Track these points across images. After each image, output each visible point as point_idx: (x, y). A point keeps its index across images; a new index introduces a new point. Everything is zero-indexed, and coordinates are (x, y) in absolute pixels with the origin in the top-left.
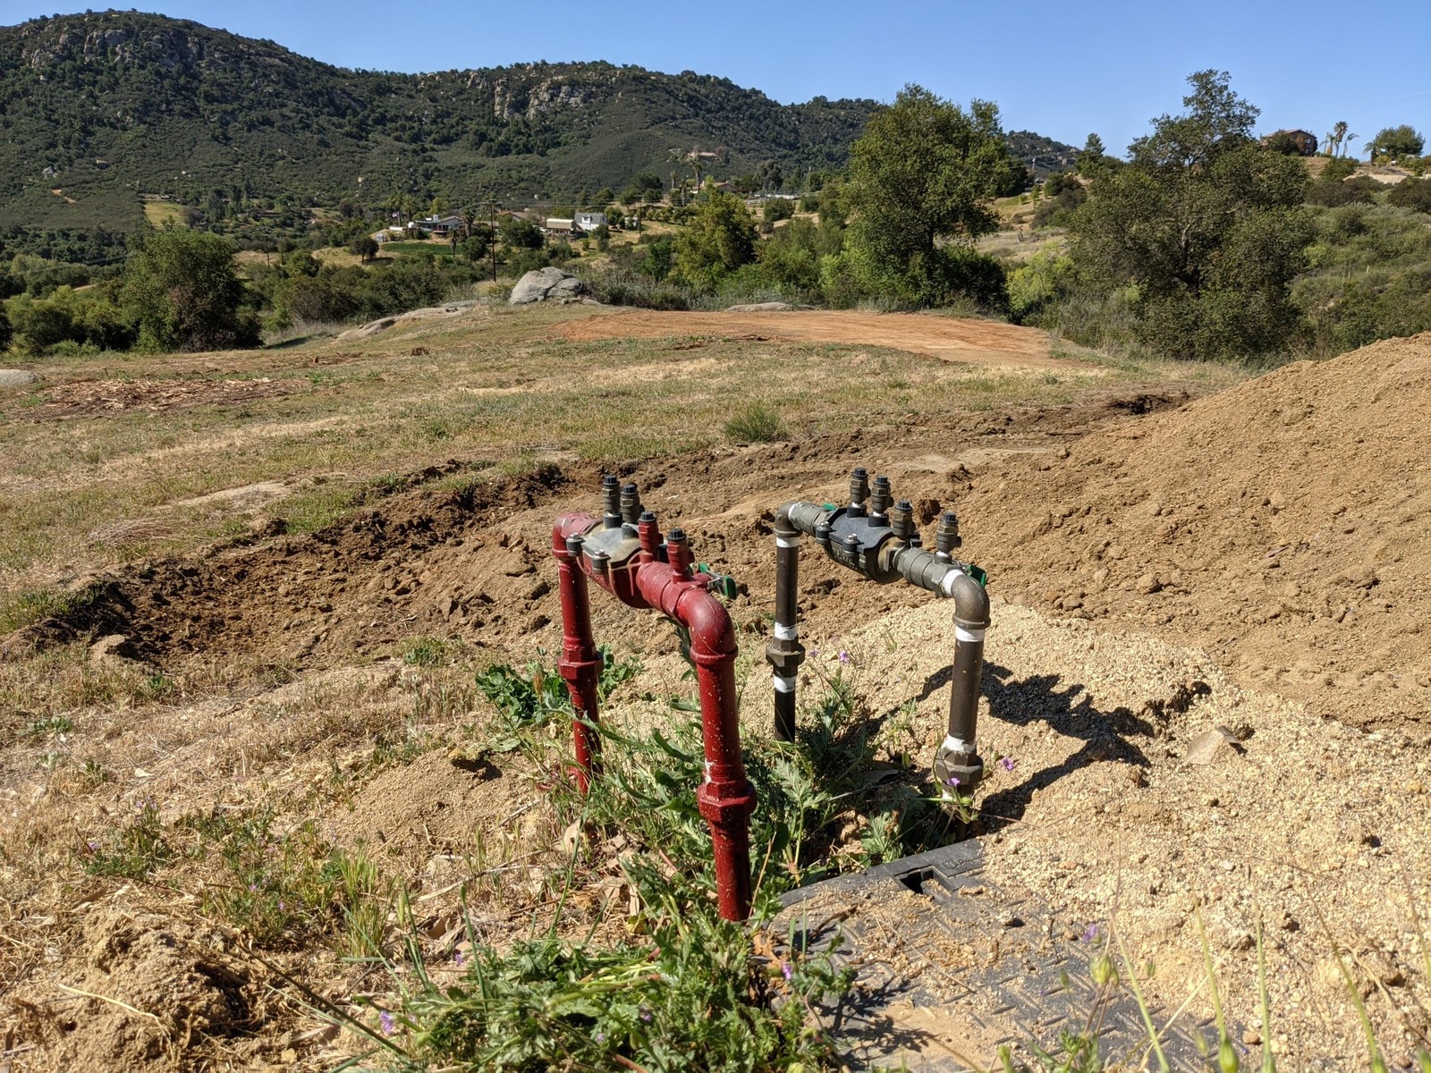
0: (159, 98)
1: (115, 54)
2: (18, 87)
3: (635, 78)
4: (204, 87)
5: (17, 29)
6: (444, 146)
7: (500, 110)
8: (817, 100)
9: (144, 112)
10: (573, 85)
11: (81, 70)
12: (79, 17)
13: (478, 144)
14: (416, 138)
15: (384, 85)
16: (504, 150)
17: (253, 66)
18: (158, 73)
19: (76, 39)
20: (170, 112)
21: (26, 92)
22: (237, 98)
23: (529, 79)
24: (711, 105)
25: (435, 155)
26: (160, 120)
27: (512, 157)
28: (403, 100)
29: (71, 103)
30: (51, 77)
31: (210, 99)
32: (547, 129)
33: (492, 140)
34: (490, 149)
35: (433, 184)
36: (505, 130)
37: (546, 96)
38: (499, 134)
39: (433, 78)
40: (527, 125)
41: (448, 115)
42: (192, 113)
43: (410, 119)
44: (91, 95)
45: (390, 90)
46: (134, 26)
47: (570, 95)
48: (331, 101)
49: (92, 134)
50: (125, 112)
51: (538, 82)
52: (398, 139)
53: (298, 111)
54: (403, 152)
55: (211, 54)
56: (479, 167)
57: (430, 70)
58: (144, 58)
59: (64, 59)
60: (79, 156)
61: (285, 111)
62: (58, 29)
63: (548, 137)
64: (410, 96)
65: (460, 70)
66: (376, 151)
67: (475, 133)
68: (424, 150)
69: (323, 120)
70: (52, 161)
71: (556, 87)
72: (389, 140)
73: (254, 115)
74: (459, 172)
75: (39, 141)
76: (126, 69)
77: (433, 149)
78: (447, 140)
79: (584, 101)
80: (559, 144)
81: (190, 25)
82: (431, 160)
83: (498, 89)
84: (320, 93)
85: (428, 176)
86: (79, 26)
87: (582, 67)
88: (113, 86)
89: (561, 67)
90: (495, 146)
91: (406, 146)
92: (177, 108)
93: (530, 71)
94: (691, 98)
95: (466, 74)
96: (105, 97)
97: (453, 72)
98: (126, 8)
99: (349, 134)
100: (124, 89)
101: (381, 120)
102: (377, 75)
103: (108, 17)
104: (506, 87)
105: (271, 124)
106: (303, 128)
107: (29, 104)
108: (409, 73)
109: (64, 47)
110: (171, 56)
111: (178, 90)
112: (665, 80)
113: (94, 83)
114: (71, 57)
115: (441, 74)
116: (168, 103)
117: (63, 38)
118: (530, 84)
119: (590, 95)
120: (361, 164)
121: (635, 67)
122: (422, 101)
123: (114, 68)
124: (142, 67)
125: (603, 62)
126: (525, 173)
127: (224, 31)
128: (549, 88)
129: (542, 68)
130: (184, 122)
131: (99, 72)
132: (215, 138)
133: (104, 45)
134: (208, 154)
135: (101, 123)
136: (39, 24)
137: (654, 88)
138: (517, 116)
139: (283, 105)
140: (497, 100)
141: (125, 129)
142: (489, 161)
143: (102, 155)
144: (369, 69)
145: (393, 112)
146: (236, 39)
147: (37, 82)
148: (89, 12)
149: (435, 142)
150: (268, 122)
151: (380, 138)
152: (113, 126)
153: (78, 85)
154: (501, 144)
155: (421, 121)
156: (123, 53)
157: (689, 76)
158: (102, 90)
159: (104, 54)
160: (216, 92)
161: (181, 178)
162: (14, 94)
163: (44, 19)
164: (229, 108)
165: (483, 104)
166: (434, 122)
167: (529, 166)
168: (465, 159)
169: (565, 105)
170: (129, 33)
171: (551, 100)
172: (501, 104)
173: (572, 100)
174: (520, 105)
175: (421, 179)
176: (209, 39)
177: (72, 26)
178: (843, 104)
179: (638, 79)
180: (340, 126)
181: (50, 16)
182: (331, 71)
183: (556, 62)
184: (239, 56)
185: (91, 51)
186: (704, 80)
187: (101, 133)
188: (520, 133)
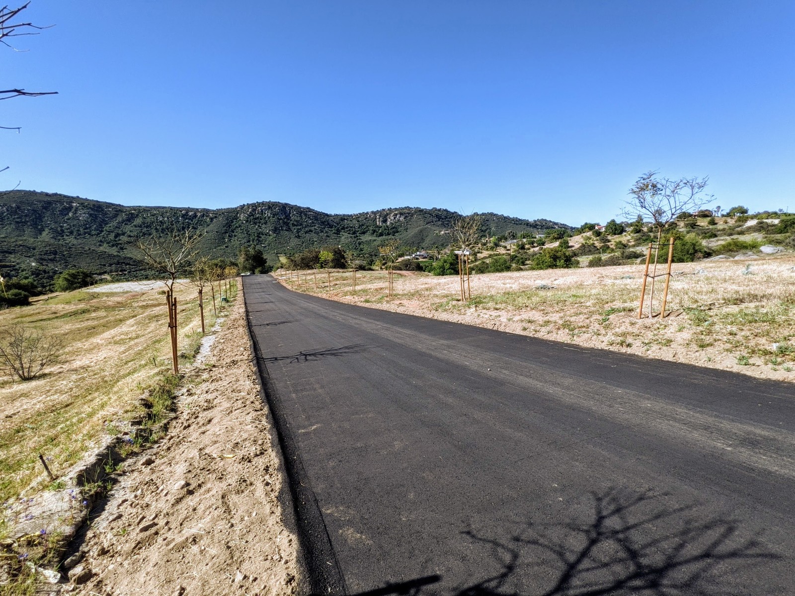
0: (278, 226)
1: (265, 214)
2: (237, 225)
3: (419, 211)
4: (291, 222)
5: (236, 208)
6: (363, 235)
7: (379, 223)
8: (475, 213)
9: (275, 230)
10: (401, 214)
11: (256, 219)
12: (255, 204)
13: (373, 233)
14: (354, 233)
15: (343, 218)
16: (381, 235)
17: (306, 215)
18: (278, 218)
19: (254, 210)
20: (282, 230)
21: (240, 226)
22: (301, 225)
23: (387, 213)
24: (443, 217)
26: (279, 232)
27: (384, 237)
28: (349, 222)
29: (253, 229)
30: (247, 221)
31: (294, 225)
32: (394, 228)
33: (377, 232)
35: (361, 246)
36: (381, 229)
37: (393, 218)
38: (379, 230)
39: (357, 215)
40: (387, 227)
41: (363, 225)
42: (289, 230)
43: (352, 227)
45: (345, 219)
46: (271, 206)
47: (400, 217)
48: (328, 223)
49: (261, 237)
50: (270, 231)
51: (390, 214)
52: (349, 233)
53: (319, 227)
54: (351, 237)
55: (293, 212)
56: (375, 240)
57: (356, 213)
58: (274, 215)
59: (250, 216)
60: (257, 244)
61: (316, 227)
62: (248, 208)
63: (394, 230)
64: (351, 221)
65: (365, 212)
66: (343, 238)
67: (372, 230)
68: (357, 236)
69: (326, 229)
71: (396, 215)
72: (346, 234)
73: (307, 229)
74: (369, 243)
75: (245, 240)
76: (269, 218)
77: (360, 236)
78: (364, 233)
79: (404, 218)
80: (398, 232)
81: (286, 204)
82: (360, 239)
83: (378, 217)
84: (325, 222)
85: (360, 244)
86: (254, 206)
87: (403, 209)
88: (266, 223)
89: (396, 209)
90: (378, 234)
91: (351, 235)
92: (284, 228)
93: (387, 211)
94: (437, 216)
95: (367, 213)
96: (264, 226)
97: (363, 213)
98: (268, 201)
99: (334, 233)
100: (269, 224)
101: (343, 228)
102: (340, 215)
103: (263, 203)
104: (380, 216)
105: (312, 231)
106: (321, 232)
107: (241, 229)
108: (350, 214)
109: (250, 213)
110: (282, 214)
111: (284, 223)
112: (428, 211)
113: (260, 223)
114: (253, 215)
115: (359, 214)
116: (282, 227)
117: (250, 210)
118: (387, 214)
119: (406, 217)
120: (339, 242)
121: (417, 208)
122: (355, 222)
123: (265, 218)
124: (273, 217)
125: (408, 207)
126: (389, 241)
127: (296, 205)
128: (393, 215)
129: (390, 210)
130: (287, 232)
131: (261, 219)
132: (296, 237)
133: (262, 211)
134: (294, 242)
135: (263, 234)
136: (242, 207)
137: (426, 213)
138: (384, 224)
139: (315, 226)
140: (378, 220)
141: (269, 235)
142: (377, 239)
143: (264, 244)
144: (338, 214)
145: (346, 226)
146: (300, 208)
147: (243, 223)
148: (257, 202)
149: (360, 234)
150: (311, 231)
151: (343, 234)
152: (266, 235)
153: (255, 223)
154: (380, 233)
155: (355, 228)
156: (268, 214)
157: (435, 209)
158: (262, 224)
159: (262, 214)
160: (295, 223)
161: (288, 249)
162: (236, 227)
163: (244, 205)
164: (299, 227)
165: (373, 222)
166: (359, 228)
167: (390, 239)
168: (370, 238)
169: (399, 220)
170: (269, 208)
173: (401, 219)
174: (385, 221)
175: (357, 245)
176: (292, 208)
177: (253, 207)
178: (483, 214)
179: (420, 211)
180: (332, 231)
181: (246, 204)
182: (327, 215)
183: (394, 208)
184: (301, 212)
185: (258, 213)
186: (440, 210)
187: (263, 237)
188: (385, 229)
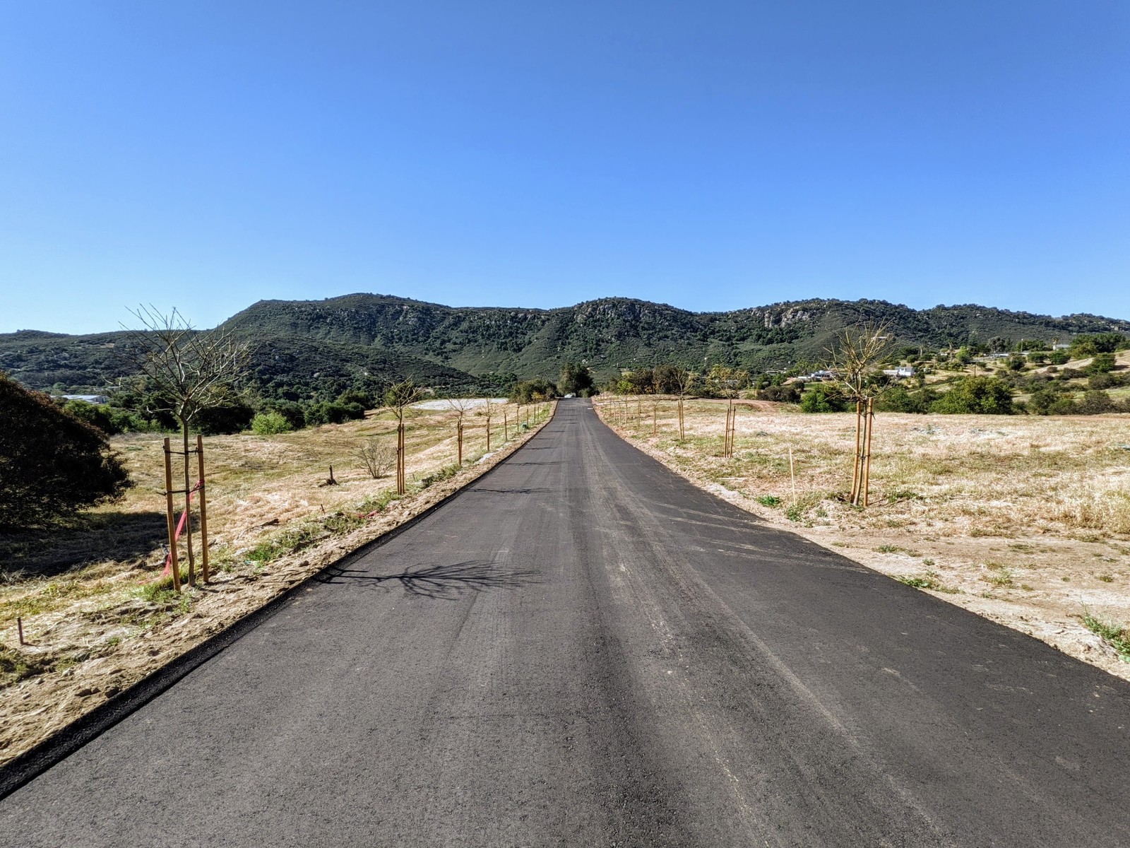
0: (624, 330)
1: (608, 314)
2: (573, 329)
3: (836, 304)
4: (641, 325)
5: (573, 308)
6: (742, 342)
7: (768, 324)
8: (939, 307)
9: (619, 336)
10: (805, 310)
11: (595, 321)
12: (595, 301)
13: (758, 340)
14: (729, 339)
15: (713, 318)
16: (770, 342)
17: (661, 315)
18: (624, 320)
19: (594, 310)
20: (628, 335)
21: (576, 331)
22: (654, 328)
23: (782, 309)
24: (878, 313)
25: (738, 346)
26: (625, 339)
27: (774, 345)
28: (722, 324)
29: (592, 334)
30: (585, 324)
31: (643, 328)
32: (791, 332)
33: (764, 338)
34: (763, 341)
35: (738, 359)
36: (770, 333)
37: (791, 316)
38: (767, 334)
39: (735, 313)
40: (781, 330)
41: (743, 328)
42: (637, 335)
43: (726, 331)
44: (599, 330)
45: (716, 319)
46: (615, 303)
47: (803, 315)
48: (691, 326)
49: (600, 345)
50: (612, 336)
51: (787, 310)
52: (720, 340)
53: (678, 331)
54: (724, 345)
55: (644, 311)
56: (760, 350)
57: (733, 310)
58: (619, 315)
59: (589, 317)
60: (595, 355)
61: (673, 332)
62: (588, 306)
63: (792, 334)
64: (725, 321)
65: (748, 308)
66: (711, 346)
67: (756, 335)
68: (733, 344)
69: (688, 334)
70: (585, 357)
71: (797, 311)
72: (717, 341)
73: (661, 334)
74: (750, 353)
75: (580, 349)
76: (613, 319)
77: (737, 344)
78: (743, 339)
79: (810, 317)
80: (797, 338)
81: (636, 301)
82: (737, 348)
83: (767, 315)
84: (687, 323)
85: (736, 355)
86: (595, 305)
87: (808, 302)
88: (608, 327)
89: (797, 303)
90: (766, 340)
91: (724, 343)
92: (631, 333)
93: (782, 306)
94: (866, 311)
95: (751, 310)
96: (605, 330)
97: (745, 310)
98: (612, 296)
99: (699, 340)
100: (612, 327)
101: (713, 333)
102: (710, 314)
103: (606, 300)
104: (771, 313)
105: (668, 337)
106: (680, 338)
107: (577, 335)
108: (724, 312)
109: (590, 313)
110: (629, 314)
111: (632, 326)
112: (852, 304)
113: (600, 326)
114: (593, 316)
115: (739, 311)
116: (628, 332)
117: (590, 310)
118: (782, 311)
119: (813, 314)
120: (706, 351)
121: (833, 300)
122: (731, 323)
123: (608, 320)
124: (618, 319)
125: (817, 299)
126: (783, 351)
127: (649, 302)
128: (792, 312)
129: (788, 304)
130: (634, 339)
131: (602, 321)
132: (646, 345)
133: (604, 311)
134: (643, 352)
135: (603, 341)
136: (581, 305)
137: (847, 308)
138: (776, 326)
139: (673, 329)
140: (766, 320)
141: (611, 343)
142: (764, 347)
143: (603, 354)
144: (706, 312)
145: (718, 329)
146: (654, 305)
147: (580, 327)
148: (599, 299)
149: (737, 340)
151: (713, 340)
152: (607, 342)
153: (595, 327)
154: (769, 339)
155: (730, 331)
156: (611, 314)
157: (865, 301)
158: (603, 328)
159: (604, 314)
160: (646, 326)
161: (634, 362)
162: (572, 332)
163: (583, 303)
164: (651, 332)
165: (759, 322)
166: (736, 331)
167: (784, 348)
168: (752, 347)
169: (800, 320)
170: (614, 305)
171: (793, 317)
172: (768, 321)
173: (804, 317)
174: (778, 321)
175: (732, 357)
176: (643, 305)
177: (593, 305)
178: (955, 307)
179: (837, 305)
180: (696, 336)
181: (585, 302)
182: (690, 314)
183: (794, 301)
184: (655, 311)
185: (599, 313)
186: (872, 303)
187: (603, 345)
188: (777, 334)
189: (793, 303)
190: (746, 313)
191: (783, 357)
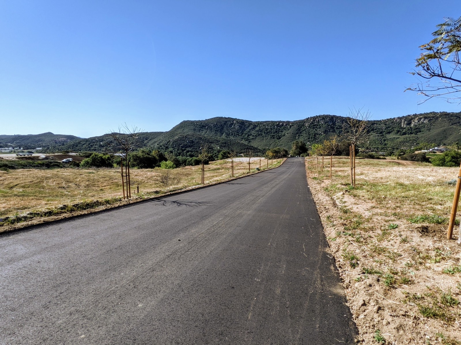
0: (328, 129)
1: (320, 122)
2: (304, 129)
3: (445, 114)
4: (336, 127)
5: (304, 120)
6: (388, 134)
9: (325, 132)
10: (425, 118)
11: (314, 126)
12: (315, 117)
13: (397, 133)
14: (381, 133)
15: (373, 123)
16: (405, 134)
17: (346, 122)
18: (328, 125)
19: (314, 120)
20: (330, 131)
22: (342, 128)
25: (386, 136)
26: (328, 133)
27: (407, 135)
28: (378, 125)
29: (312, 131)
30: (309, 127)
32: (417, 129)
33: (401, 132)
34: (400, 134)
35: (386, 142)
36: (404, 130)
38: (403, 130)
39: (385, 120)
40: (411, 128)
41: (389, 127)
42: (334, 131)
43: (379, 129)
44: (316, 130)
45: (375, 124)
46: (324, 117)
47: (424, 120)
49: (316, 136)
50: (322, 132)
51: (414, 118)
52: (376, 133)
55: (338, 120)
56: (398, 138)
58: (325, 123)
59: (311, 124)
60: (314, 140)
62: (311, 119)
63: (418, 130)
64: (380, 124)
65: (392, 118)
66: (372, 136)
67: (397, 131)
68: (383, 135)
70: (309, 141)
71: (421, 119)
72: (375, 134)
74: (392, 140)
75: (307, 138)
76: (322, 125)
77: (385, 135)
78: (389, 133)
79: (429, 121)
80: (420, 132)
81: (334, 116)
83: (403, 121)
85: (385, 140)
87: (427, 114)
88: (320, 128)
89: (421, 114)
90: (402, 133)
91: (379, 135)
93: (412, 116)
95: (394, 119)
97: (390, 119)
98: (323, 114)
100: (322, 128)
101: (373, 130)
102: (372, 121)
103: (319, 116)
104: (405, 120)
107: (305, 132)
108: (379, 120)
109: (312, 122)
110: (330, 122)
111: (331, 127)
112: (455, 114)
113: (316, 128)
115: (387, 119)
118: (412, 119)
119: (431, 120)
121: (443, 112)
122: (383, 125)
123: (320, 125)
125: (433, 112)
127: (340, 116)
128: (418, 119)
129: (415, 115)
130: (332, 133)
131: (317, 126)
135: (317, 134)
136: (308, 119)
137: (452, 116)
138: (408, 126)
140: (402, 123)
141: (321, 135)
142: (400, 137)
143: (317, 140)
144: (370, 120)
145: (375, 128)
146: (343, 117)
147: (307, 128)
149: (386, 133)
151: (372, 133)
152: (319, 135)
153: (314, 128)
154: (404, 133)
155: (382, 129)
156: (322, 122)
158: (318, 129)
159: (318, 122)
160: (338, 127)
165: (398, 125)
166: (386, 129)
167: (412, 137)
168: (394, 136)
169: (422, 123)
170: (323, 118)
171: (418, 122)
172: (404, 124)
174: (409, 124)
175: (383, 141)
176: (337, 118)
177: (313, 118)
181: (310, 117)
182: (361, 121)
184: (343, 120)
185: (316, 122)
188: (409, 130)
189: (419, 114)
190: (392, 120)
191: (411, 141)
